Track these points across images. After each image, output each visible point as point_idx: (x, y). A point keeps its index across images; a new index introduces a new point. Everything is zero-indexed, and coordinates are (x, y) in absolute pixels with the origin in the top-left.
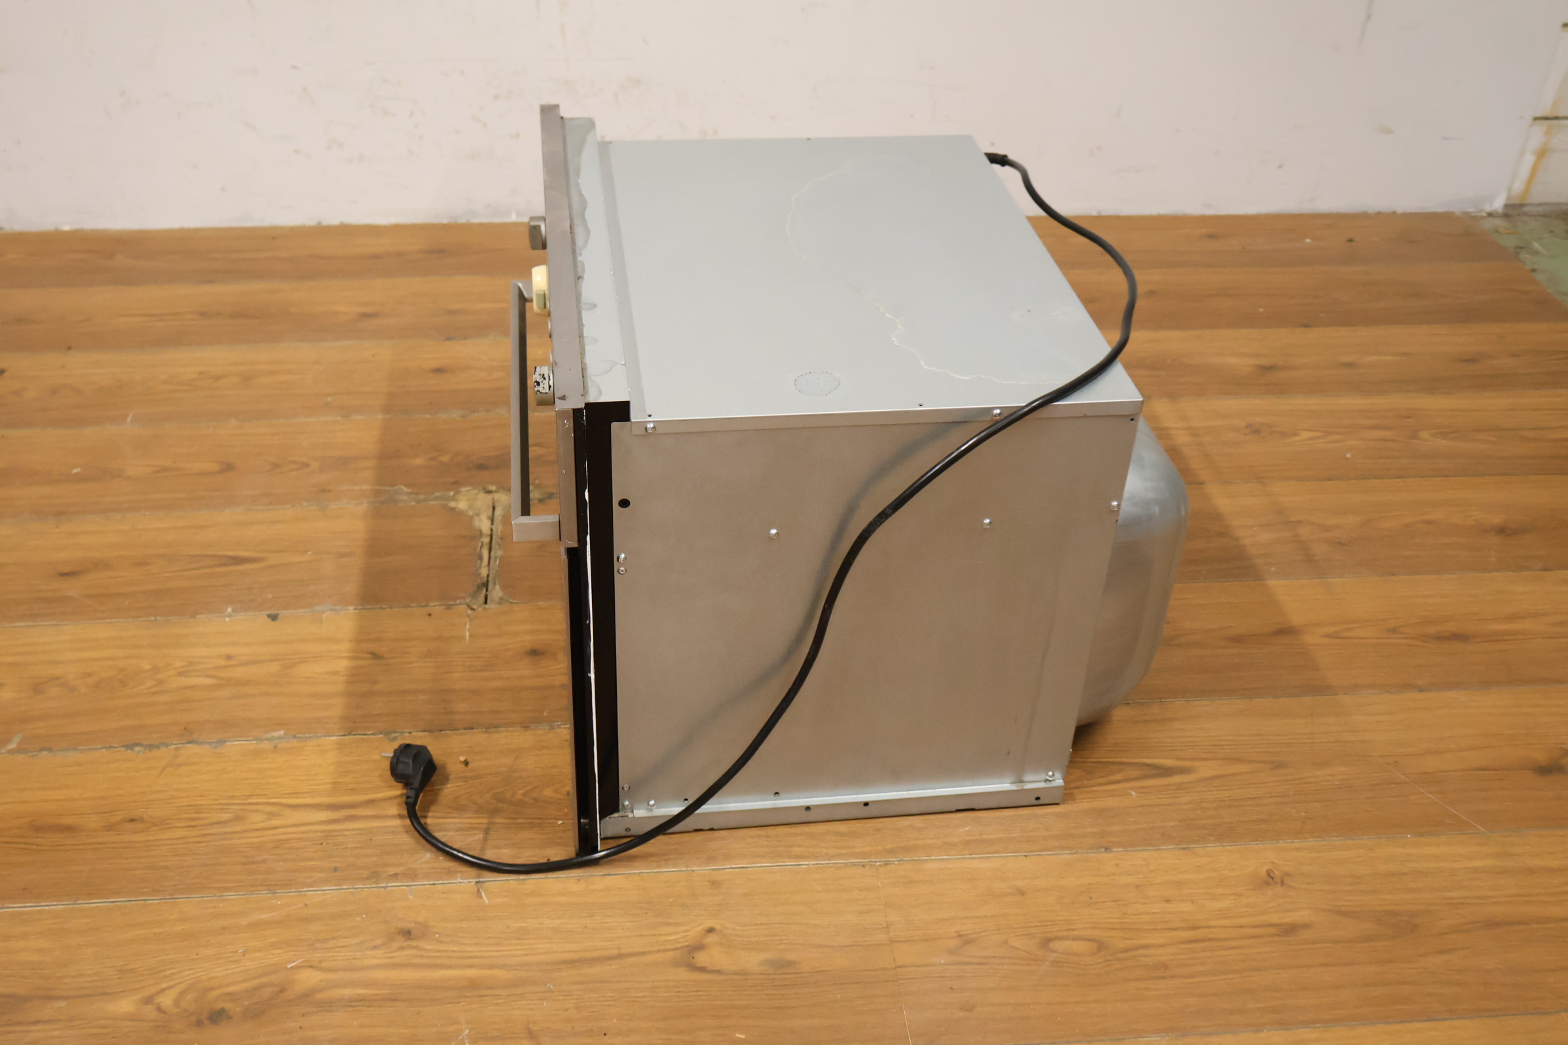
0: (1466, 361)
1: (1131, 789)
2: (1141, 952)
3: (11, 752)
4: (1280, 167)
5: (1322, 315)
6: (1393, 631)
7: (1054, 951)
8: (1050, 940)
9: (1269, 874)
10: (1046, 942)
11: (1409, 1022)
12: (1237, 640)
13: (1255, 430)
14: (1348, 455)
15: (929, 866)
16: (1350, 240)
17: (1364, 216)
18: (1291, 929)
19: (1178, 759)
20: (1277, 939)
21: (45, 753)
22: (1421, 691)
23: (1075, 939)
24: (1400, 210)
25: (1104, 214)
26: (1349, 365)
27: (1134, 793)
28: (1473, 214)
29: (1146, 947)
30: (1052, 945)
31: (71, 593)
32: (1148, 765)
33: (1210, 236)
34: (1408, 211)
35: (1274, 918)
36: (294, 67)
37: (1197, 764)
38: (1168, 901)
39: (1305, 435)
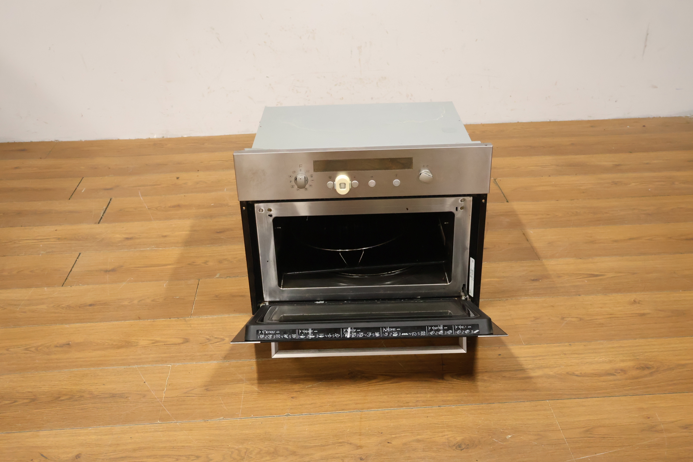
0: (690, 161)
1: (585, 280)
2: (594, 320)
3: (217, 278)
4: (616, 101)
5: (636, 149)
6: (670, 238)
7: (566, 321)
8: (564, 318)
9: (635, 301)
10: (563, 318)
11: (685, 337)
12: (616, 241)
13: (615, 183)
14: (650, 190)
15: (520, 300)
16: (644, 126)
17: (649, 119)
18: (643, 315)
19: (600, 272)
20: (639, 317)
21: (228, 278)
22: (682, 254)
23: (572, 317)
24: (662, 116)
25: (551, 121)
26: (647, 164)
27: (586, 281)
28: (690, 117)
29: (596, 319)
30: (565, 319)
31: (222, 237)
32: (589, 274)
33: (592, 126)
34: (665, 116)
35: (638, 312)
36: (267, 77)
37: (606, 274)
38: (601, 308)
39: (634, 184)
